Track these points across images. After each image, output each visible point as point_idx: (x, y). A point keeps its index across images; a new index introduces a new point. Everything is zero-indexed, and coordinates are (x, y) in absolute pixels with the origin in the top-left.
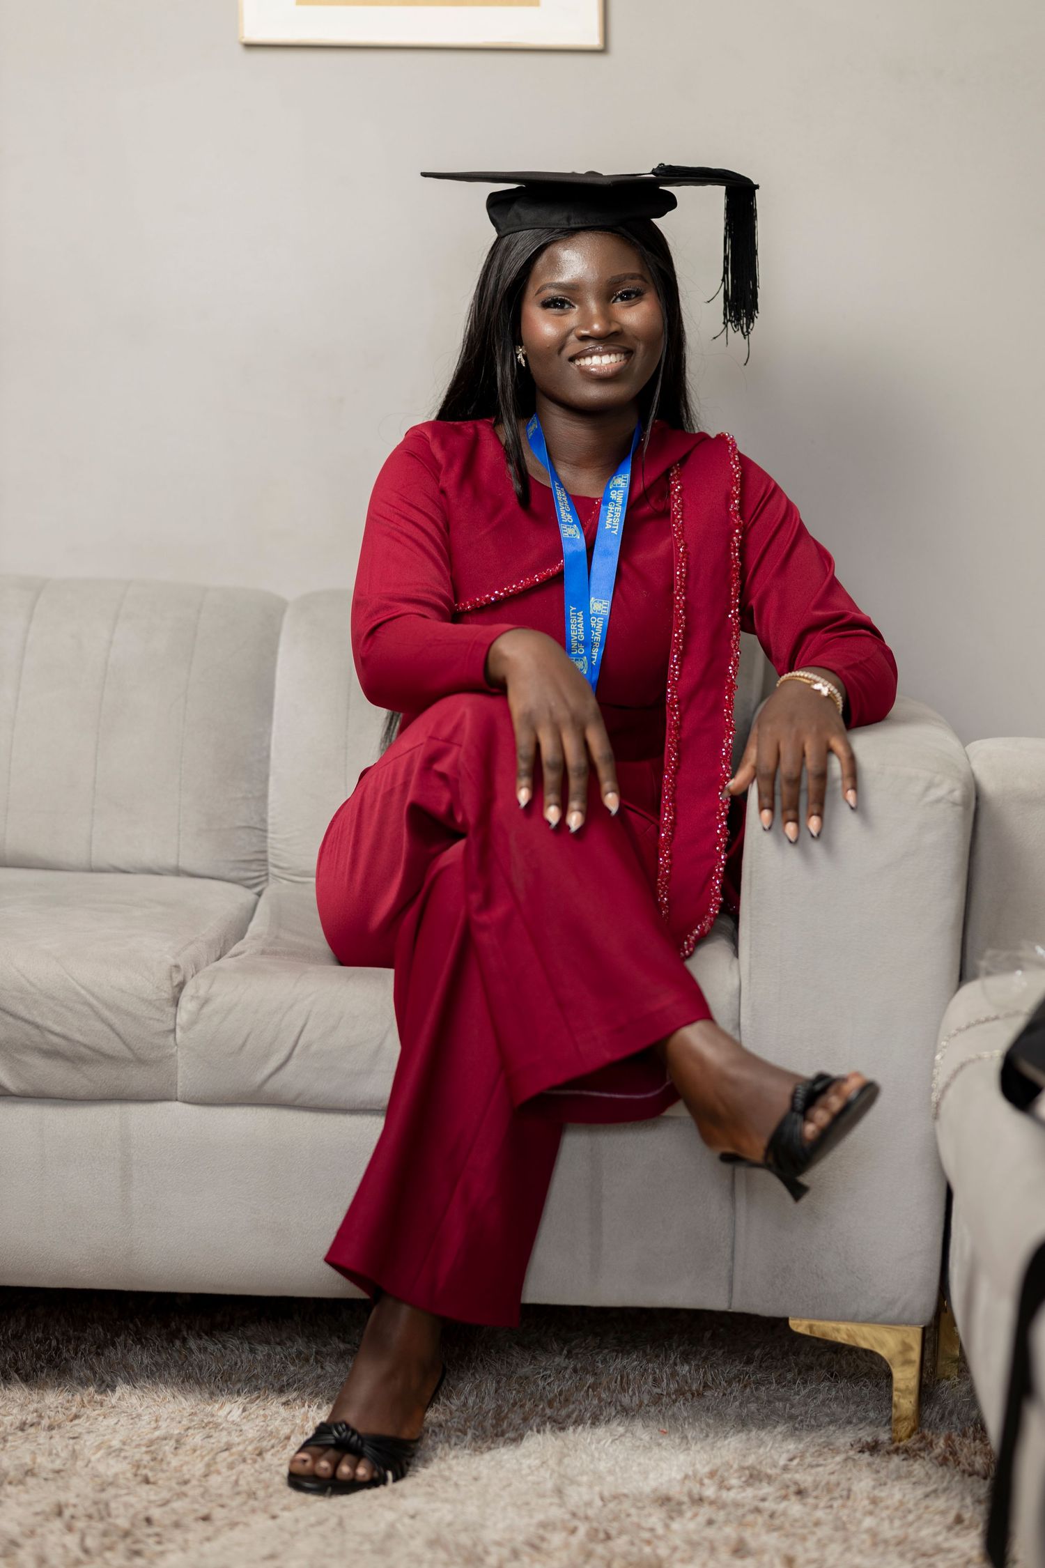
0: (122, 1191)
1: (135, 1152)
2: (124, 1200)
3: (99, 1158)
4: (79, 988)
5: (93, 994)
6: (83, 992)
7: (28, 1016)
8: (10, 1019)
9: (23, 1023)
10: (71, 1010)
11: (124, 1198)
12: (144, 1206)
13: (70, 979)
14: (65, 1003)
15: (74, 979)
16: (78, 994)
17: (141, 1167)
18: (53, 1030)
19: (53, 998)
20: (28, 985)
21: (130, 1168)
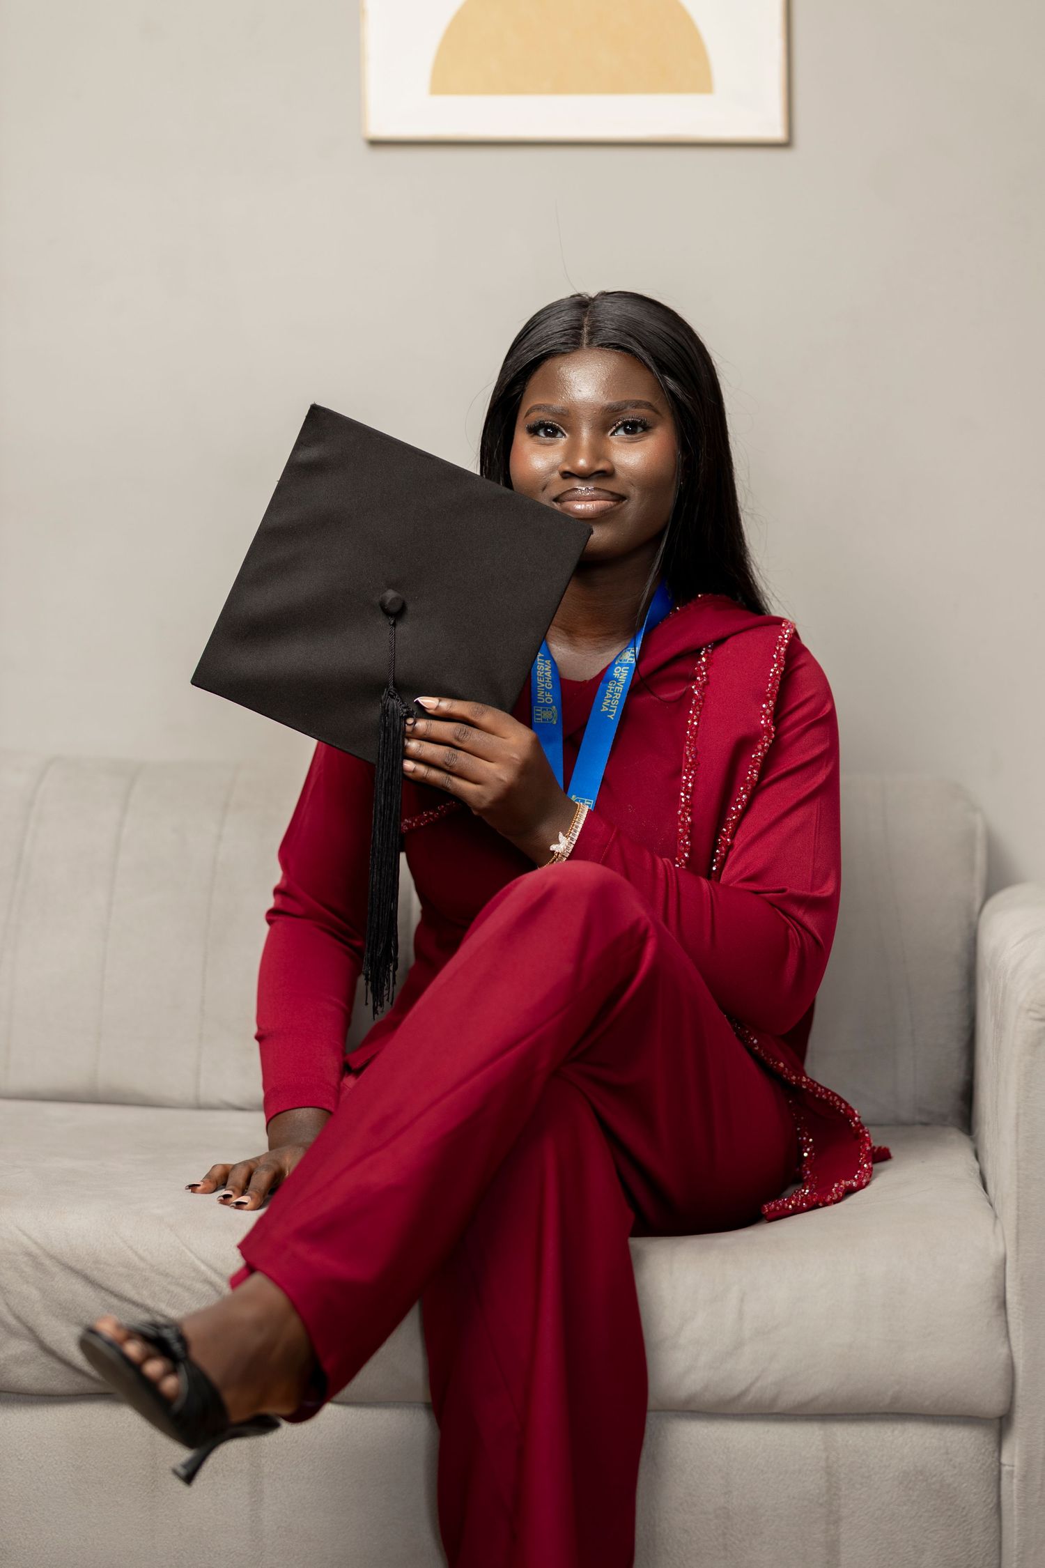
0: (251, 1510)
1: (266, 1462)
2: (253, 1521)
3: (222, 1470)
4: (198, 1263)
5: (215, 1271)
6: (203, 1268)
7: (136, 1298)
8: (114, 1301)
9: (130, 1306)
10: (188, 1289)
11: (253, 1518)
12: (278, 1528)
13: (187, 1251)
14: (182, 1280)
15: (192, 1252)
16: (196, 1270)
17: (275, 1480)
18: (165, 1314)
19: (167, 1275)
20: (136, 1259)
21: (261, 1482)
